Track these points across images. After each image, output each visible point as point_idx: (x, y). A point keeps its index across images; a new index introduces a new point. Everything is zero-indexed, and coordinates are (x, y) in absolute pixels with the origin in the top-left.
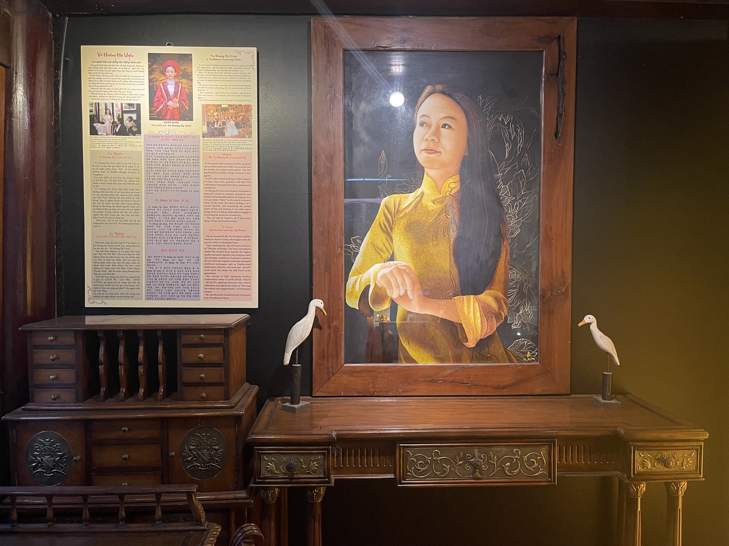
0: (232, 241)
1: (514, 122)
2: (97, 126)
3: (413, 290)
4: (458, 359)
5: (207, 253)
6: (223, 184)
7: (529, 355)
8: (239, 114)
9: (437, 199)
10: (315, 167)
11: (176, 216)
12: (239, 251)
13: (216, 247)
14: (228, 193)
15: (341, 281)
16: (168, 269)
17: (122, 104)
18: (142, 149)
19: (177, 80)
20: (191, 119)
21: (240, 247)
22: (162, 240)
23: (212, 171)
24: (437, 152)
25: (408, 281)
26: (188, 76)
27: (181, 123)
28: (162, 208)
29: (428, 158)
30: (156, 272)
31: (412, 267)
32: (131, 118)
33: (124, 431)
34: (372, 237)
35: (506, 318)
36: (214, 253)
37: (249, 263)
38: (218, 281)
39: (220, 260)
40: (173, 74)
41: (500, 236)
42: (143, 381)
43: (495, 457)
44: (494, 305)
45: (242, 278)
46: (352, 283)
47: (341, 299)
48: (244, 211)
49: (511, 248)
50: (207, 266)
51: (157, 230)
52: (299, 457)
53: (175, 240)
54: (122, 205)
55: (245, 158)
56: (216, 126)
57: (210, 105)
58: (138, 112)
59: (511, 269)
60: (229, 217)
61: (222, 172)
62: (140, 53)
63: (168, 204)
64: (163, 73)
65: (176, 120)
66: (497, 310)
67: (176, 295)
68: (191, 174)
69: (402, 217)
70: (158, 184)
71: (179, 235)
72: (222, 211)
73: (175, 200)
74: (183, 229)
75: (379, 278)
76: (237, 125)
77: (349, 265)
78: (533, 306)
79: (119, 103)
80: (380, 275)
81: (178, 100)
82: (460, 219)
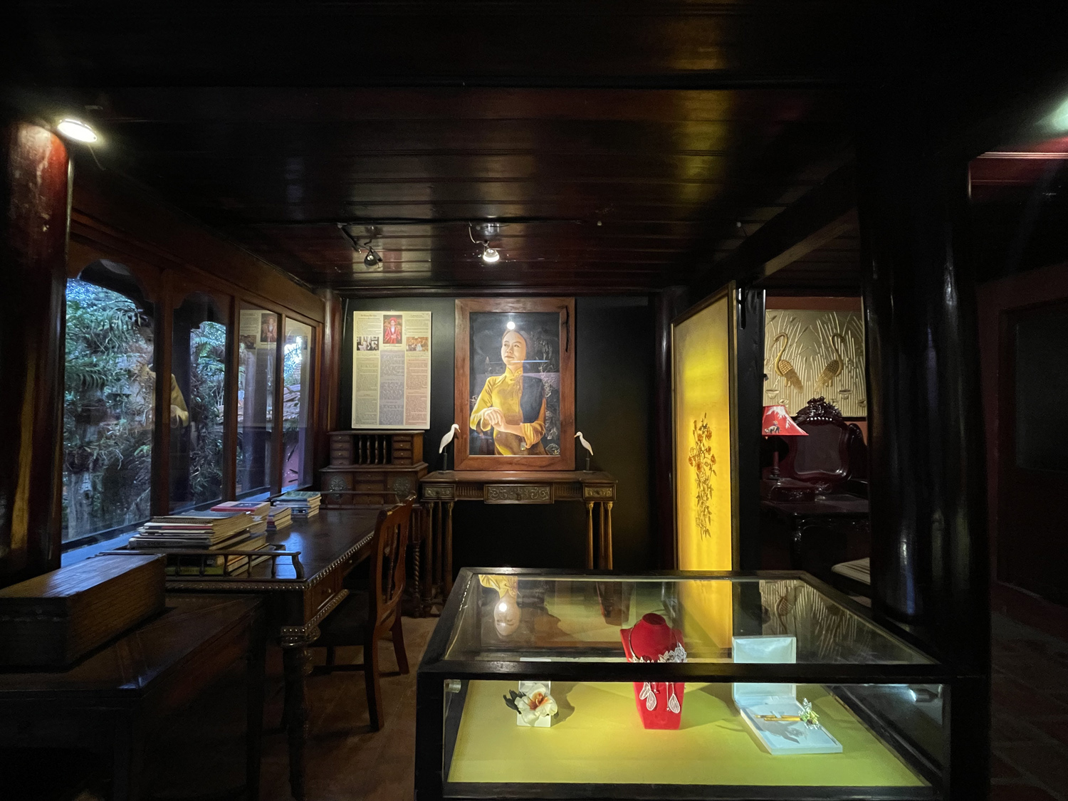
0: (419, 398)
1: (548, 344)
2: (359, 346)
3: (502, 421)
4: (522, 454)
5: (407, 404)
6: (415, 372)
7: (556, 451)
9: (513, 379)
10: (456, 364)
11: (394, 387)
13: (411, 401)
14: (417, 376)
16: (389, 411)
18: (379, 357)
19: (396, 326)
20: (401, 343)
21: (422, 401)
22: (387, 398)
23: (410, 367)
24: (512, 358)
25: (499, 417)
26: (400, 324)
27: (397, 345)
28: (387, 383)
30: (384, 412)
31: (501, 410)
32: (375, 343)
33: (369, 477)
34: (483, 396)
35: (545, 434)
36: (410, 404)
37: (426, 408)
38: (412, 417)
39: (413, 407)
40: (394, 324)
41: (541, 396)
42: (377, 456)
43: (527, 491)
44: (539, 428)
45: (423, 415)
46: (473, 417)
48: (424, 384)
49: (547, 402)
50: (407, 409)
51: (385, 393)
52: (442, 488)
53: (393, 398)
54: (370, 382)
55: (425, 360)
58: (378, 340)
59: (547, 412)
60: (417, 387)
61: (415, 367)
62: (380, 315)
63: (390, 381)
64: (390, 323)
65: (395, 344)
66: (540, 430)
67: (393, 423)
68: (401, 368)
69: (496, 387)
70: (386, 372)
71: (395, 395)
72: (414, 384)
73: (393, 380)
74: (397, 393)
76: (422, 346)
78: (557, 429)
80: (486, 414)
81: (396, 335)
82: (523, 388)
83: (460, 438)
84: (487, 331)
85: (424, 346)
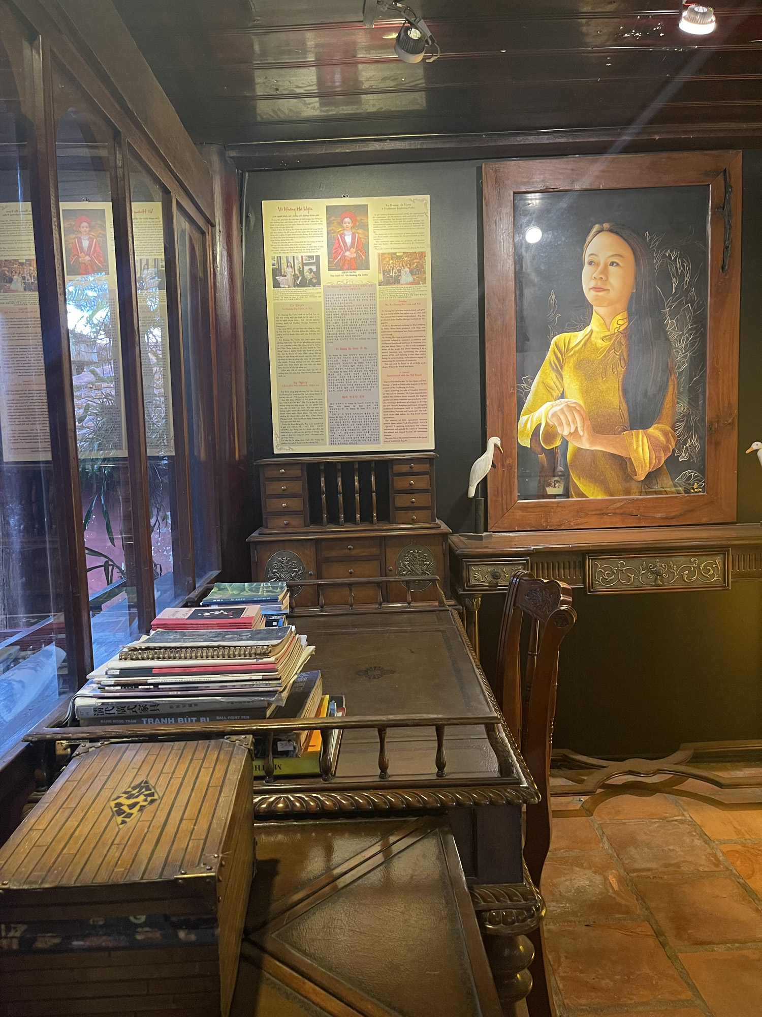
0: (408, 386)
1: (681, 256)
2: (279, 278)
3: (583, 426)
4: (628, 492)
5: (386, 399)
6: (399, 330)
7: (695, 486)
8: (414, 261)
9: (606, 336)
10: (488, 310)
11: (355, 363)
12: (415, 395)
13: (394, 392)
14: (404, 339)
15: (513, 420)
16: (349, 415)
17: (302, 257)
18: (322, 300)
19: (354, 231)
20: (367, 268)
21: (416, 392)
22: (343, 387)
23: (389, 318)
24: (605, 290)
25: (578, 419)
26: (365, 227)
27: (358, 272)
28: (342, 357)
29: (597, 296)
30: (338, 419)
31: (582, 404)
32: (311, 270)
33: (350, 549)
34: (544, 375)
35: (674, 451)
36: (392, 398)
37: (425, 406)
38: (396, 425)
39: (398, 404)
40: (350, 225)
41: (668, 372)
42: (359, 507)
43: (675, 566)
44: (662, 439)
45: (419, 421)
46: (524, 422)
47: (513, 437)
48: (420, 356)
49: (678, 383)
50: (385, 410)
51: (338, 377)
52: (502, 567)
53: (355, 387)
54: (305, 355)
55: (419, 304)
56: (391, 274)
57: (385, 253)
58: (317, 264)
59: (678, 403)
60: (405, 362)
61: (398, 318)
62: (319, 206)
63: (347, 352)
64: (341, 223)
65: (353, 269)
66: (665, 443)
67: (358, 439)
68: (369, 322)
69: (572, 355)
70: (338, 333)
71: (359, 382)
72: (399, 356)
73: (354, 349)
74: (362, 376)
75: (550, 416)
76: (411, 272)
78: (700, 439)
79: (299, 256)
80: (551, 413)
81: (354, 250)
82: (628, 356)
83: (499, 465)
85: (417, 271)
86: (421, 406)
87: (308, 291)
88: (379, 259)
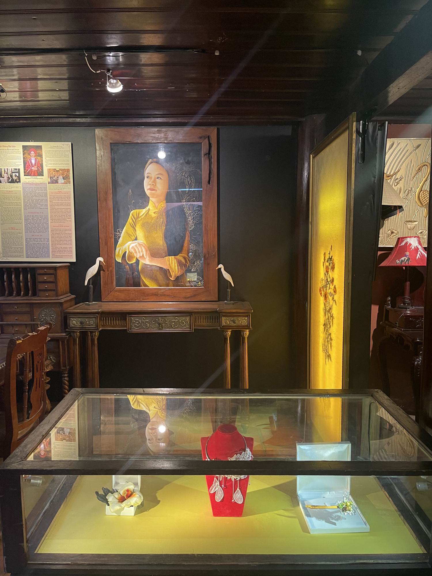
0: (63, 231)
1: (190, 176)
2: (1, 179)
3: (146, 254)
4: (167, 285)
5: (52, 237)
6: (58, 205)
7: (200, 283)
9: (156, 212)
10: (99, 197)
11: (38, 220)
12: (66, 236)
13: (56, 234)
14: (61, 209)
16: (35, 244)
18: (21, 189)
19: (36, 158)
20: (43, 175)
21: (67, 234)
22: (32, 231)
23: (53, 199)
24: (155, 190)
25: (144, 250)
26: (41, 156)
27: (38, 177)
28: (32, 216)
29: (151, 193)
30: (30, 246)
31: (146, 243)
32: (16, 175)
33: (16, 308)
34: (127, 229)
35: (189, 266)
36: (55, 237)
37: (71, 241)
38: (58, 250)
39: (58, 240)
40: (34, 155)
41: (185, 229)
42: (22, 289)
43: (168, 321)
44: (183, 261)
45: (68, 248)
46: (118, 251)
48: (68, 217)
49: (190, 235)
50: (52, 242)
51: (30, 226)
52: (87, 319)
53: (38, 231)
54: (14, 215)
55: (67, 193)
56: (54, 179)
57: (51, 169)
58: (19, 172)
59: (190, 244)
60: (61, 220)
61: (58, 199)
62: (18, 146)
63: (34, 215)
64: (29, 154)
65: (36, 176)
66: (185, 263)
67: (39, 256)
68: (44, 201)
69: (140, 220)
70: (29, 205)
71: (40, 229)
72: (58, 217)
73: (37, 213)
74: (41, 226)
76: (64, 178)
77: (116, 242)
78: (201, 261)
79: (10, 168)
80: (131, 247)
81: (36, 167)
82: (167, 221)
83: (106, 270)
84: (128, 162)
85: (66, 178)
86: (69, 241)
87: (15, 185)
88: (48, 171)
